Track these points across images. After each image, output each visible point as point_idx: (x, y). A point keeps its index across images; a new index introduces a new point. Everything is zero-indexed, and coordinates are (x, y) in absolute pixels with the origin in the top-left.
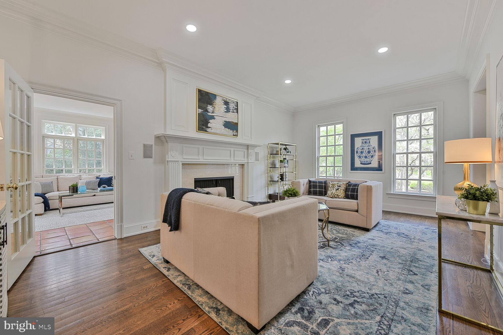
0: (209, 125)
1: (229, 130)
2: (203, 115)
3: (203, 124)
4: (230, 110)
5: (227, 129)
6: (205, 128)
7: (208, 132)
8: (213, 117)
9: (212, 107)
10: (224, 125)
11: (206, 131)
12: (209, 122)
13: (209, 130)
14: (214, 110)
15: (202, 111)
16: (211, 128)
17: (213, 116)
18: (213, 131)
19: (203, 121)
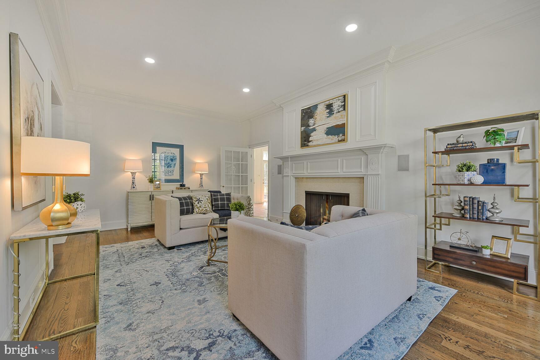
0: (310, 139)
1: (333, 136)
2: (305, 131)
3: (305, 140)
4: (334, 111)
5: (330, 136)
6: (307, 143)
7: (309, 146)
8: (314, 130)
9: (313, 120)
10: (326, 134)
11: (308, 146)
12: (311, 136)
13: (310, 144)
14: (315, 122)
15: (305, 127)
16: (312, 141)
17: (314, 128)
18: (314, 143)
19: (305, 138)
